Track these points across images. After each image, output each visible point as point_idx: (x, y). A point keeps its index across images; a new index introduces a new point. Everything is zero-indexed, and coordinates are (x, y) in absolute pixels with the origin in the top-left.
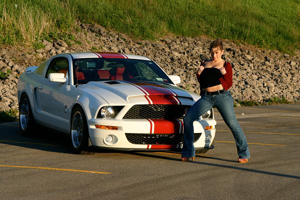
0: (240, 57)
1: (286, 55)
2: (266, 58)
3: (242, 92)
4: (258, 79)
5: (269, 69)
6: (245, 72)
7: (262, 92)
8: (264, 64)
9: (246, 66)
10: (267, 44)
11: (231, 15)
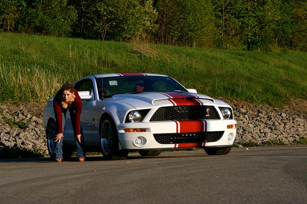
0: (235, 111)
1: (276, 108)
2: (258, 111)
3: (242, 137)
4: (255, 127)
5: (262, 120)
6: (241, 122)
7: (260, 137)
8: (258, 116)
9: (242, 117)
10: (258, 100)
11: (222, 77)
